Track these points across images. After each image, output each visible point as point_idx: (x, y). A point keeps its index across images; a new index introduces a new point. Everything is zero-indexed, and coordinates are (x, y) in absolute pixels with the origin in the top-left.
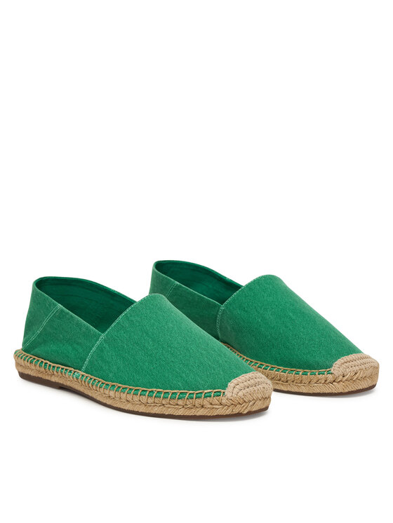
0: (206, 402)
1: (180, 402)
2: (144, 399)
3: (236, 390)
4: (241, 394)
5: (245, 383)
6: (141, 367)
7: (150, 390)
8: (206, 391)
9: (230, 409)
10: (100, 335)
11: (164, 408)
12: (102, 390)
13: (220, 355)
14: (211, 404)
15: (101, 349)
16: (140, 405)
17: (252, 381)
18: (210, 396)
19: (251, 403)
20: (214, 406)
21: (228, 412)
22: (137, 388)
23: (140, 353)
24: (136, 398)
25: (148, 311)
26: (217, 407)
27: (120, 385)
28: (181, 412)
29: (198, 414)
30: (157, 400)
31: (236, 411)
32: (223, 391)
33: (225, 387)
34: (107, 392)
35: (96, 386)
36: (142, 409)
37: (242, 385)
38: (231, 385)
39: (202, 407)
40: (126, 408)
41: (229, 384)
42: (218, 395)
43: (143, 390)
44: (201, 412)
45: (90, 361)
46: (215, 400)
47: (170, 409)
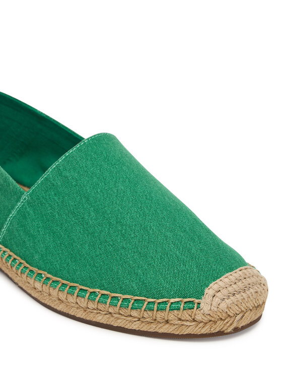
0: (172, 316)
1: (134, 313)
2: (83, 302)
3: (217, 300)
4: (223, 306)
5: (230, 289)
6: (78, 251)
7: (92, 290)
8: (172, 300)
9: (208, 327)
10: (22, 194)
11: (112, 319)
12: (24, 276)
13: (193, 240)
14: (180, 319)
15: (22, 214)
16: (78, 308)
17: (239, 284)
18: (178, 309)
19: (238, 317)
20: (184, 323)
21: (205, 331)
22: (72, 284)
23: (78, 228)
24: (72, 299)
25: (89, 163)
26: (188, 323)
27: (49, 276)
28: (135, 326)
29: (161, 331)
30: (101, 306)
31: (216, 329)
32: (197, 301)
33: (200, 294)
34: (31, 281)
35: (17, 269)
36: (80, 314)
37: (225, 292)
38: (209, 292)
39: (167, 322)
40: (59, 309)
41: (206, 291)
42: (190, 306)
43: (81, 289)
44: (165, 329)
45: (8, 230)
46: (186, 315)
47: (119, 321)
